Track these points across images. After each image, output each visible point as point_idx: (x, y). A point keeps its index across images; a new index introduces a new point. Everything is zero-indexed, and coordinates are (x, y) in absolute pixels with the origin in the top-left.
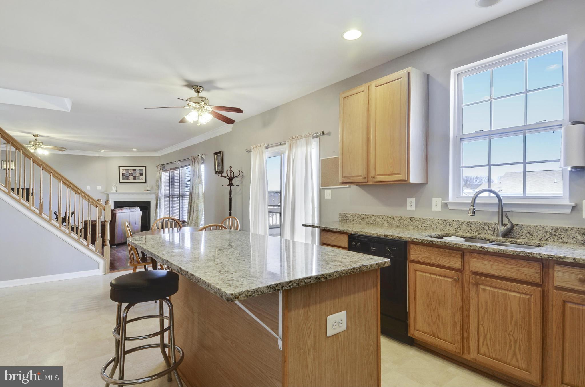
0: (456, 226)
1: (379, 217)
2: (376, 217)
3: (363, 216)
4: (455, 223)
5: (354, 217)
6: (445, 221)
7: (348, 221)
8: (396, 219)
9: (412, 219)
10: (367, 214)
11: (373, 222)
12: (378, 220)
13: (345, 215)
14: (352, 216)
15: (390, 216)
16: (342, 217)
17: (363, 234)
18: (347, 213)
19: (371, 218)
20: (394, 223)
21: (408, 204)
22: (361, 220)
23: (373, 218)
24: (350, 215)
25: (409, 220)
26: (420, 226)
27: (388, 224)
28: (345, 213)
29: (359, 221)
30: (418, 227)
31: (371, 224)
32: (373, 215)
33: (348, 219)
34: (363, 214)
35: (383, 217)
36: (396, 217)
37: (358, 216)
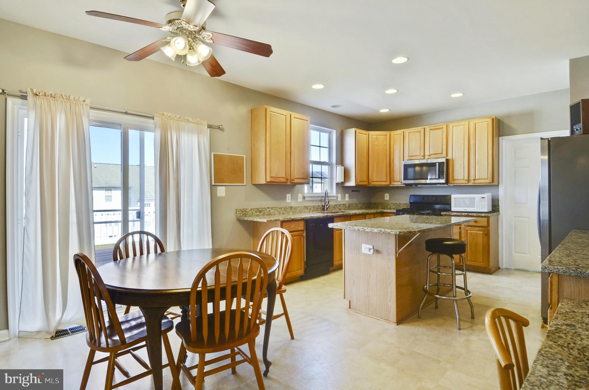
0: (309, 208)
1: (272, 208)
2: (270, 209)
3: (260, 209)
4: (309, 207)
5: (252, 211)
6: (305, 206)
7: (248, 215)
8: (283, 209)
9: (291, 208)
10: (264, 207)
11: (268, 213)
12: (272, 211)
13: (244, 210)
14: (251, 211)
15: (279, 207)
16: (241, 213)
17: (316, 217)
18: (246, 208)
19: (266, 210)
20: (282, 212)
21: (287, 198)
22: (258, 213)
23: (268, 210)
24: (249, 210)
25: (290, 208)
26: (295, 212)
27: (278, 213)
28: (244, 209)
29: (257, 214)
30: (294, 212)
31: (267, 215)
32: (268, 208)
33: (247, 213)
34: (260, 208)
35: (275, 208)
36: (283, 207)
37: (256, 210)
